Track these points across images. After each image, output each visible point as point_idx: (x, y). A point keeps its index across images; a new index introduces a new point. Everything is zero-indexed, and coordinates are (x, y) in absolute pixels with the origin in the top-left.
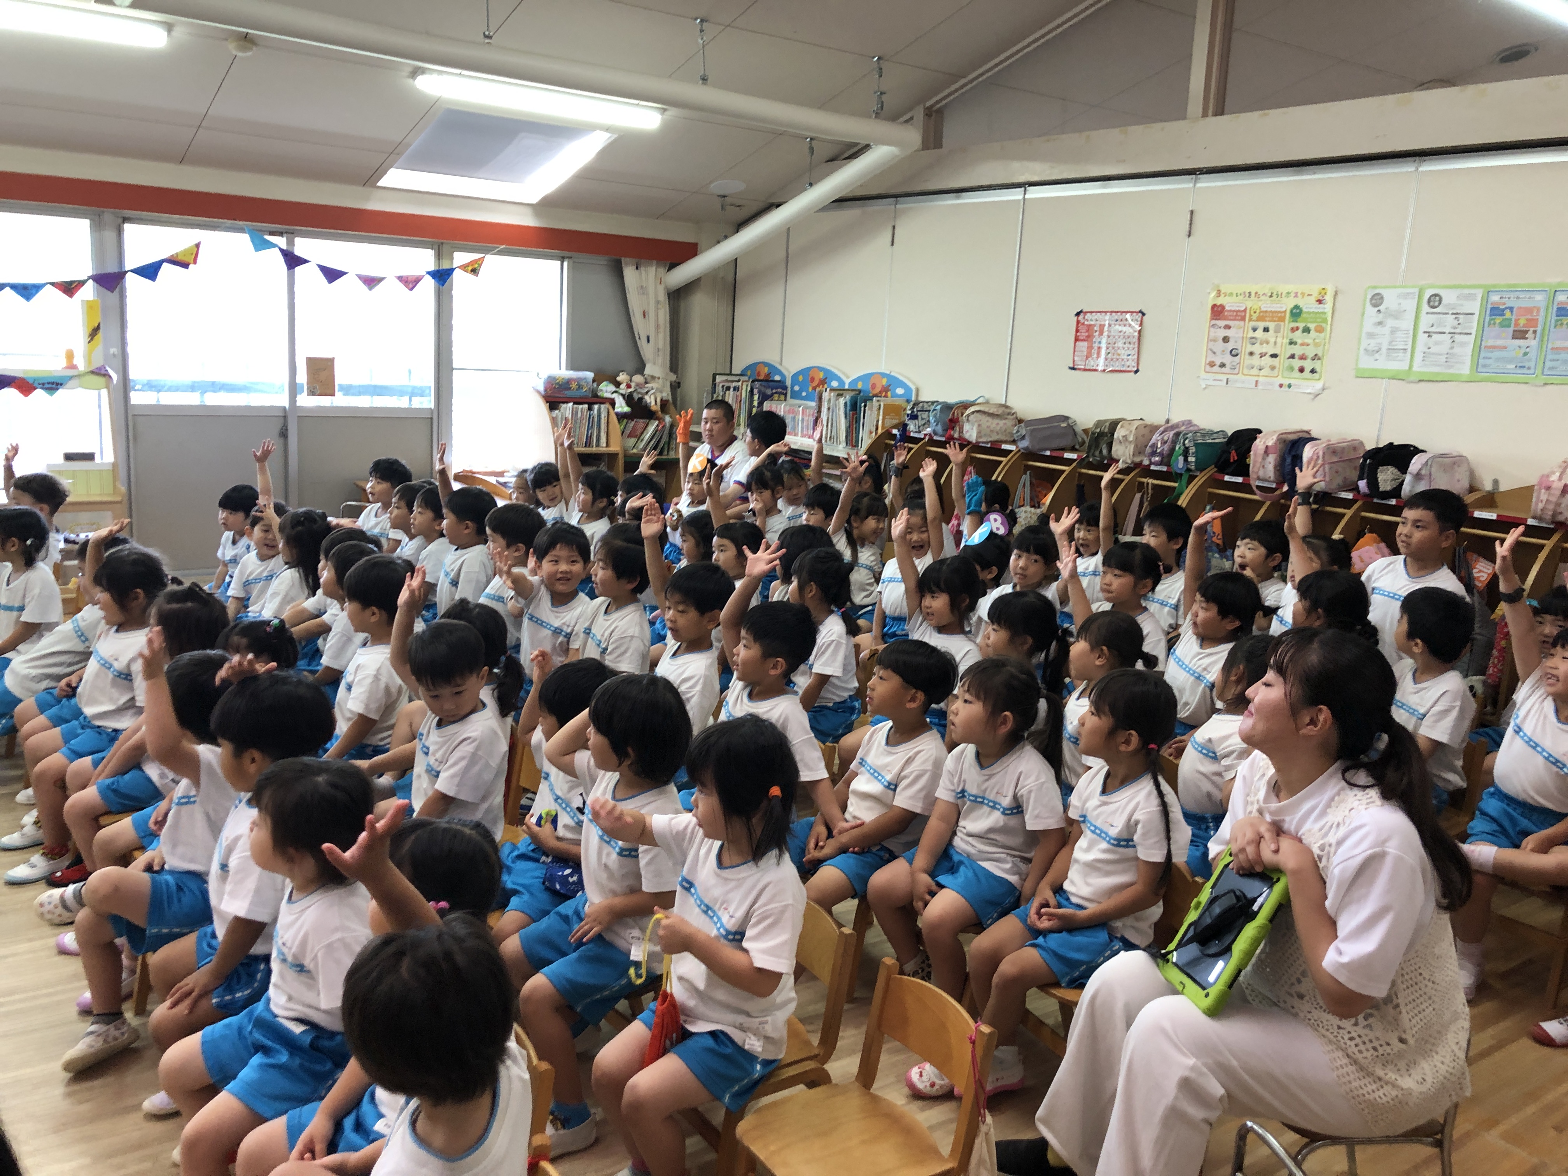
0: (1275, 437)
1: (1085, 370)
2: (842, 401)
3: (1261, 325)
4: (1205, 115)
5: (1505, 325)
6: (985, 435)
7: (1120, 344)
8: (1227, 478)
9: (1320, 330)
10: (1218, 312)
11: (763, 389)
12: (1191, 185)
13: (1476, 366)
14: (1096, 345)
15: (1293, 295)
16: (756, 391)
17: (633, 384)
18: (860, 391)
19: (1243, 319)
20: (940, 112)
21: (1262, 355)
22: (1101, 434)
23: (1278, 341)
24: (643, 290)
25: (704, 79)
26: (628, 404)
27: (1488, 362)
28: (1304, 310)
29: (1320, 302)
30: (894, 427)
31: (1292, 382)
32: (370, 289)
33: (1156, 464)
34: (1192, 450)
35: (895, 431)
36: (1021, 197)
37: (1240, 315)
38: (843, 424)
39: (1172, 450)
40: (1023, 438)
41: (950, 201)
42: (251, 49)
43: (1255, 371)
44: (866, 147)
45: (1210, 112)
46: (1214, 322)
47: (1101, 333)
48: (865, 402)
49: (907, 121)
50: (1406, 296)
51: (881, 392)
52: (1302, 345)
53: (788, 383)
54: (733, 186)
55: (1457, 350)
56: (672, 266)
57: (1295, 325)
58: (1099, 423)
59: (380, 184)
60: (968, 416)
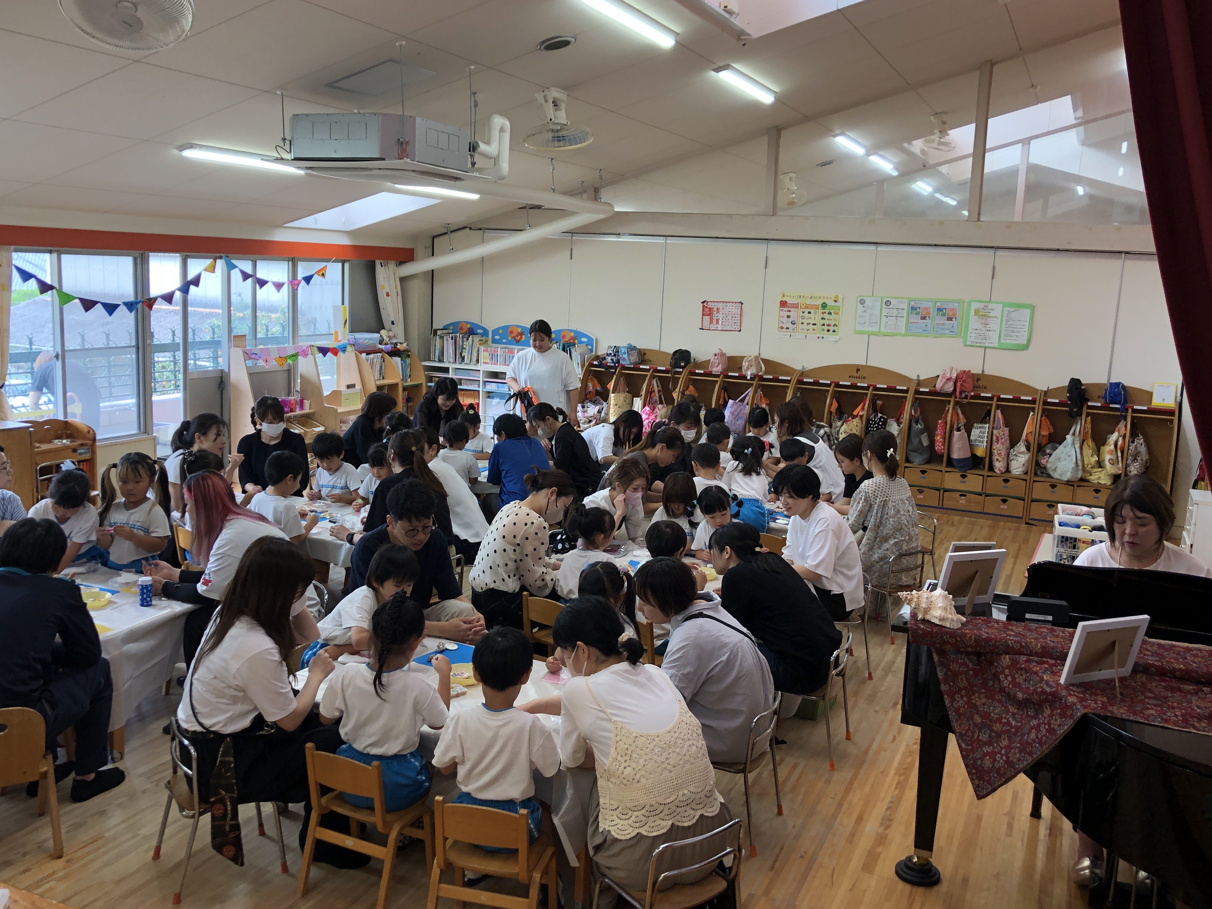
1: (709, 330)
3: (807, 310)
5: (917, 314)
9: (836, 314)
10: (783, 304)
13: (907, 330)
14: (715, 318)
15: (822, 298)
21: (808, 324)
23: (816, 317)
27: (912, 328)
28: (828, 304)
29: (836, 301)
31: (824, 336)
35: (595, 363)
36: (664, 242)
37: (796, 306)
43: (805, 331)
46: (781, 308)
47: (718, 312)
50: (875, 300)
51: (570, 340)
52: (828, 319)
53: (490, 334)
55: (899, 323)
57: (824, 311)
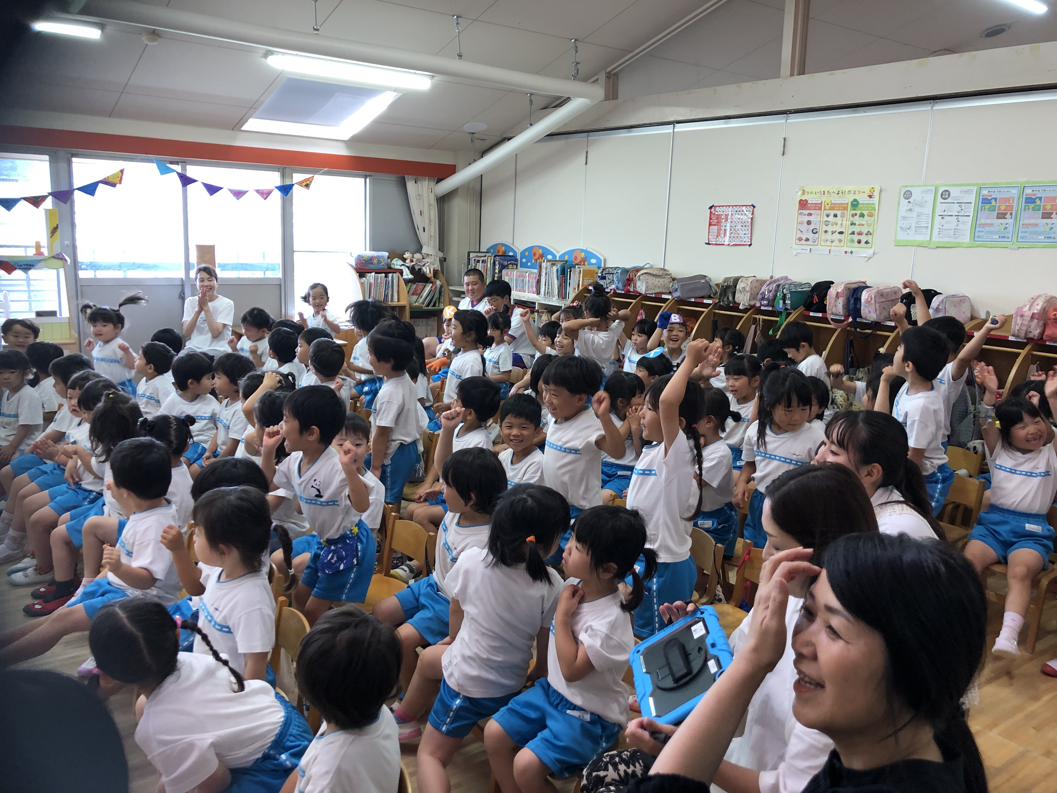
0: (843, 286)
1: (716, 244)
2: (555, 268)
3: (832, 213)
4: (792, 75)
5: (992, 210)
6: (651, 289)
7: (739, 227)
8: (812, 314)
9: (871, 215)
10: (803, 204)
11: (502, 262)
12: (784, 121)
13: (974, 237)
14: (723, 228)
15: (852, 192)
16: (497, 263)
17: (414, 260)
18: (567, 261)
19: (820, 209)
20: (616, 75)
21: (833, 233)
22: (728, 287)
23: (843, 223)
24: (419, 196)
25: (460, 56)
26: (412, 274)
27: (981, 234)
28: (860, 202)
29: (870, 197)
30: (590, 285)
31: (853, 250)
32: (238, 199)
33: (764, 306)
34: (788, 296)
35: (591, 288)
36: (671, 131)
37: (818, 207)
38: (556, 283)
39: (775, 296)
40: (676, 290)
41: (624, 134)
42: (157, 40)
43: (829, 243)
44: (568, 100)
45: (796, 73)
46: (801, 211)
47: (727, 220)
48: (570, 268)
49: (594, 82)
50: (926, 192)
51: (580, 262)
52: (859, 225)
53: (519, 257)
54: (479, 127)
55: (961, 226)
56: (439, 181)
57: (854, 212)
58: (726, 280)
59: (243, 128)
60: (639, 276)
